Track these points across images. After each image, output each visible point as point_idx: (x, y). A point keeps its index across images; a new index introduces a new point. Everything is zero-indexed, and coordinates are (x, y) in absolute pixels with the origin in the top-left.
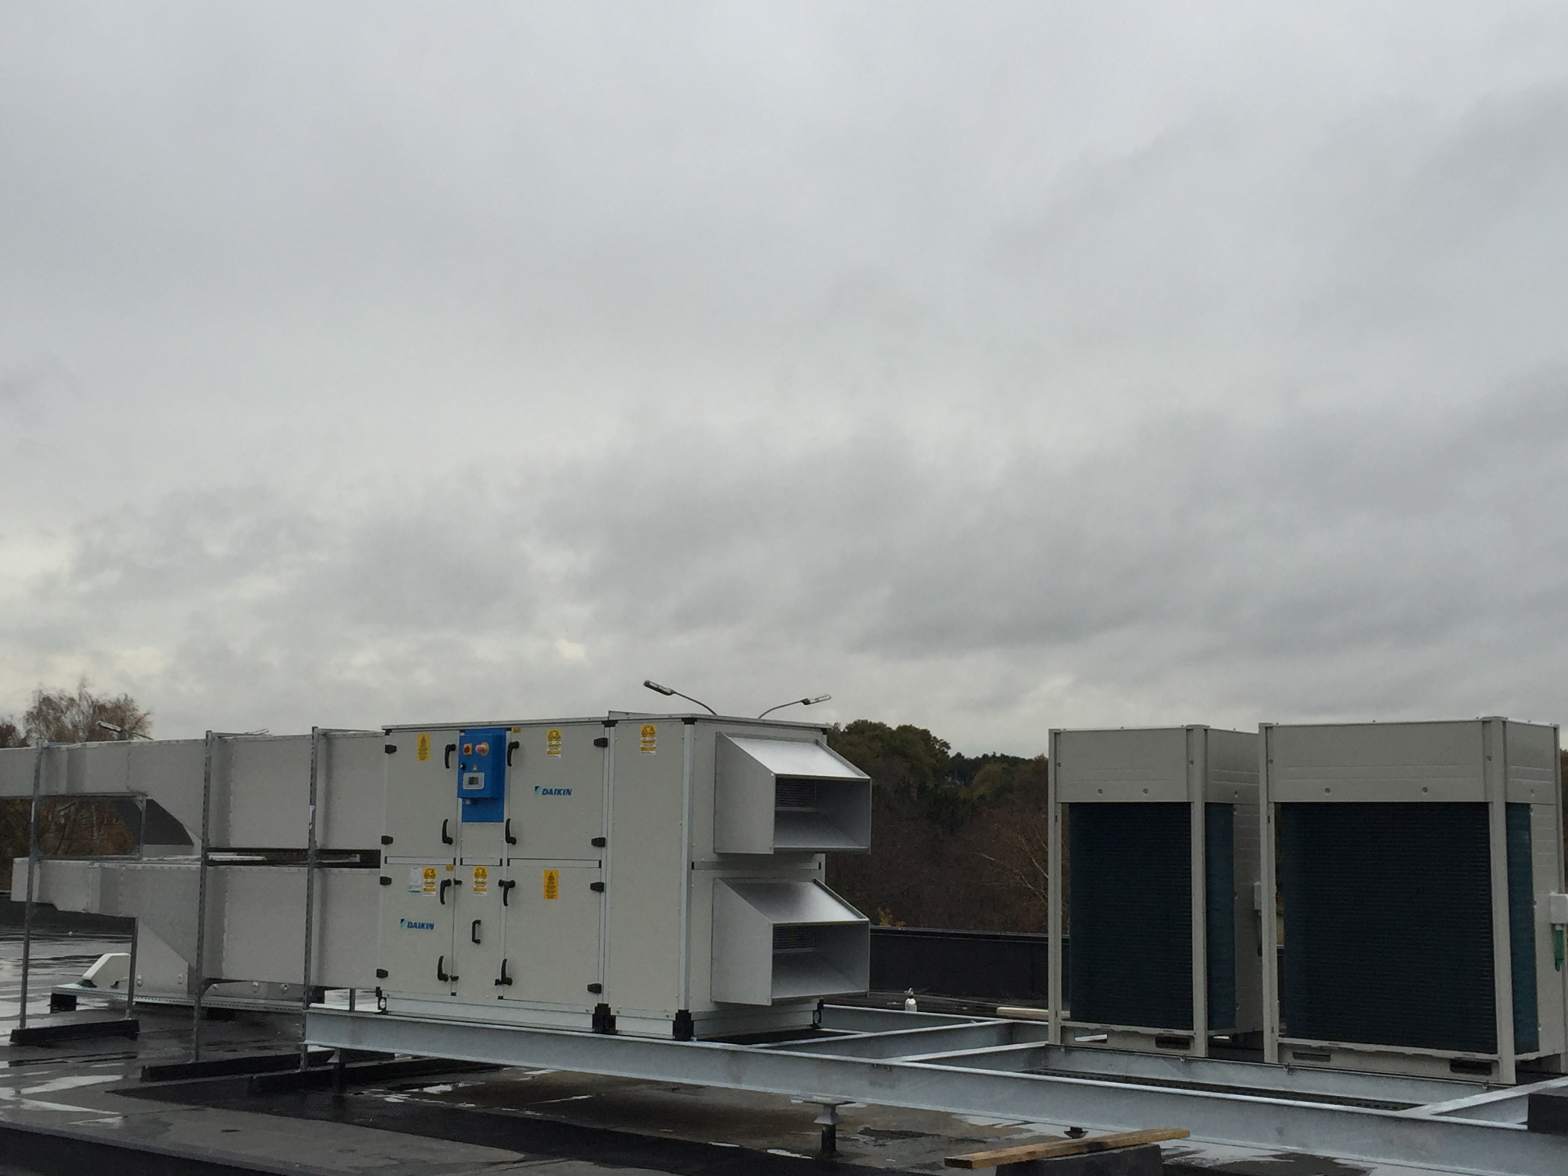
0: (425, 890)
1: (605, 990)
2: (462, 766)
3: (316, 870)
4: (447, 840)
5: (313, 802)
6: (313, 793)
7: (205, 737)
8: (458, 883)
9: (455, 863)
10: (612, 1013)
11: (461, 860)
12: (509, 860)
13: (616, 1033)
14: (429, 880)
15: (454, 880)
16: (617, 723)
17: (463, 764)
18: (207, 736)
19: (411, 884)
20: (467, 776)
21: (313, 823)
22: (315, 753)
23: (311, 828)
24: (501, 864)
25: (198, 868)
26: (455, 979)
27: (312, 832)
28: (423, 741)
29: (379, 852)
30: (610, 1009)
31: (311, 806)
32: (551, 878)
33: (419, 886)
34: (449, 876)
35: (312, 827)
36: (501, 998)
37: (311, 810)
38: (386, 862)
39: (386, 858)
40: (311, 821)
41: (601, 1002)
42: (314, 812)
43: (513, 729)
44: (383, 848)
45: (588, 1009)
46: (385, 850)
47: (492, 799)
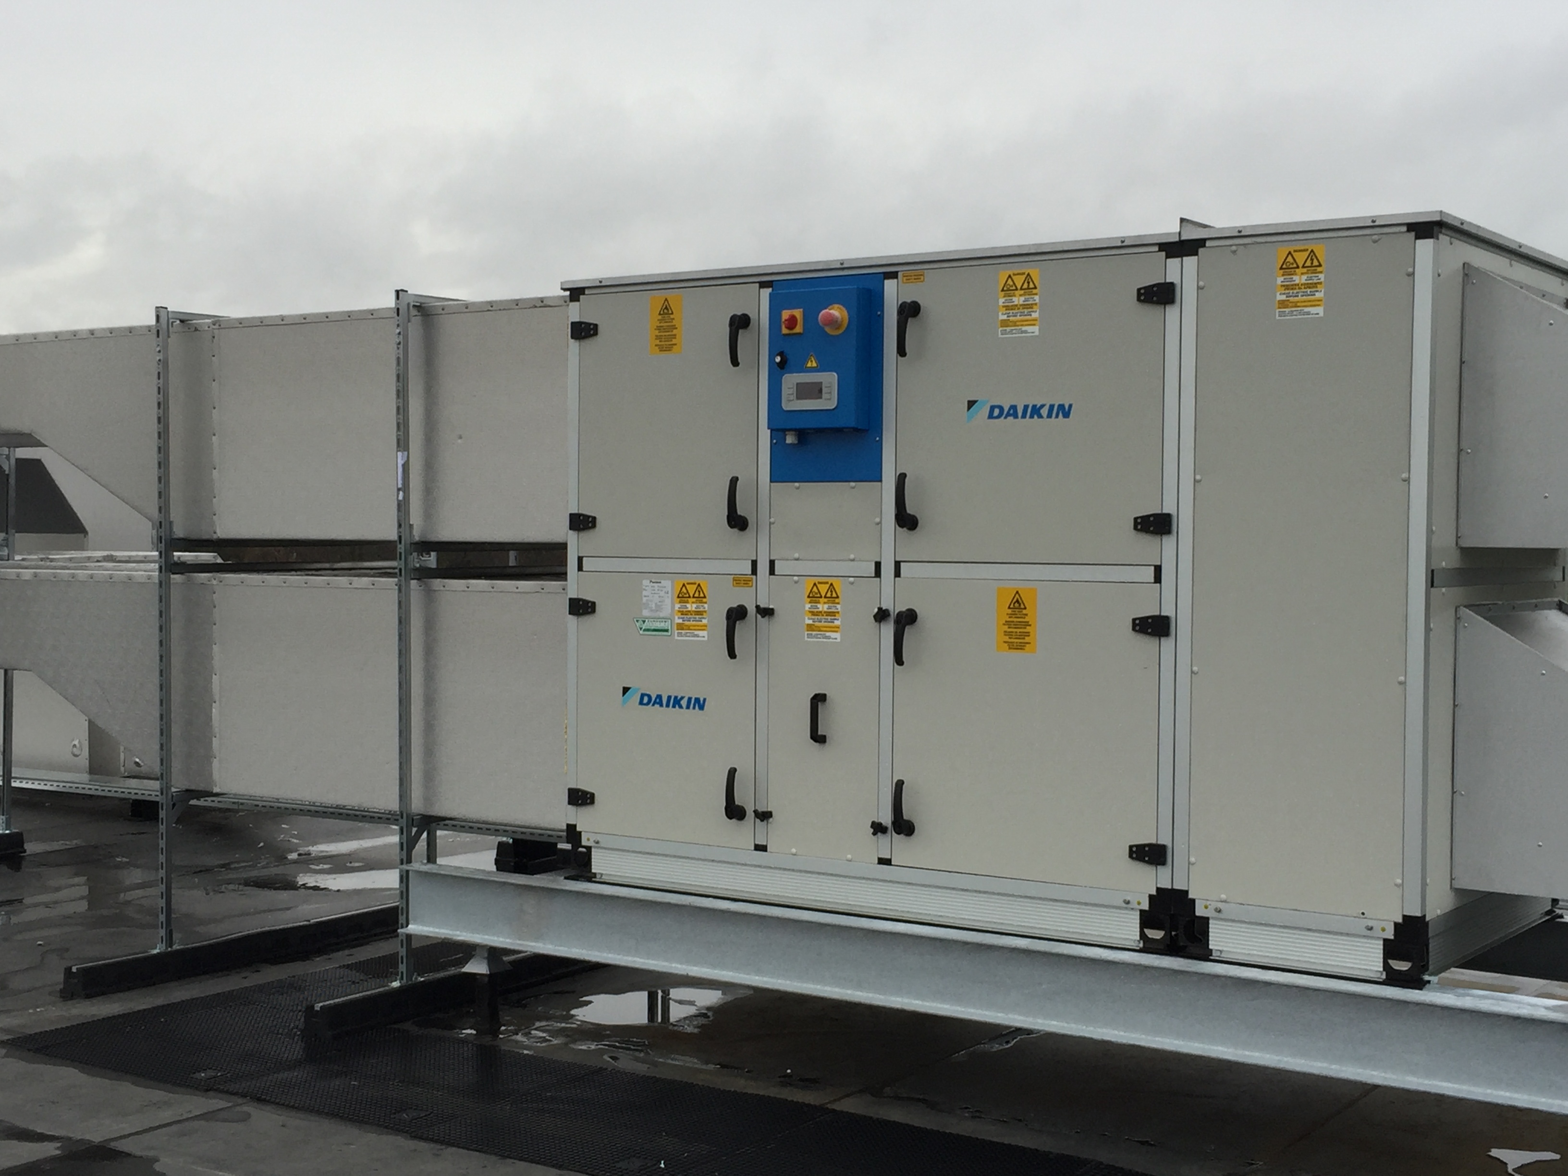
0: (680, 627)
1: (1178, 857)
2: (778, 359)
3: (414, 583)
4: (737, 521)
5: (403, 444)
6: (403, 426)
7: (153, 322)
8: (766, 612)
9: (754, 571)
10: (1200, 911)
11: (772, 563)
12: (898, 565)
13: (1205, 955)
14: (691, 606)
15: (757, 607)
16: (1204, 246)
17: (781, 354)
18: (158, 318)
19: (646, 613)
20: (790, 381)
21: (405, 488)
22: (403, 344)
23: (401, 498)
24: (878, 573)
25: (149, 578)
26: (764, 816)
27: (403, 507)
28: (666, 310)
29: (562, 547)
30: (1193, 901)
31: (400, 454)
32: (1017, 604)
33: (665, 619)
34: (746, 599)
35: (404, 497)
36: (884, 861)
37: (400, 462)
38: (580, 568)
39: (580, 560)
40: (400, 486)
41: (1166, 884)
42: (406, 467)
43: (900, 274)
44: (573, 540)
45: (1128, 898)
46: (575, 544)
47: (856, 430)
